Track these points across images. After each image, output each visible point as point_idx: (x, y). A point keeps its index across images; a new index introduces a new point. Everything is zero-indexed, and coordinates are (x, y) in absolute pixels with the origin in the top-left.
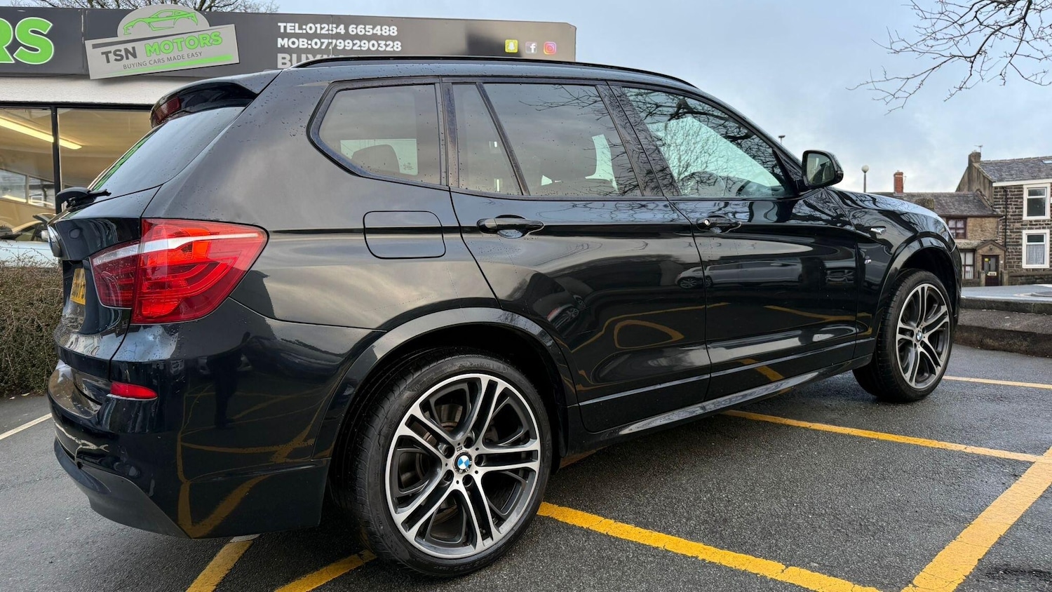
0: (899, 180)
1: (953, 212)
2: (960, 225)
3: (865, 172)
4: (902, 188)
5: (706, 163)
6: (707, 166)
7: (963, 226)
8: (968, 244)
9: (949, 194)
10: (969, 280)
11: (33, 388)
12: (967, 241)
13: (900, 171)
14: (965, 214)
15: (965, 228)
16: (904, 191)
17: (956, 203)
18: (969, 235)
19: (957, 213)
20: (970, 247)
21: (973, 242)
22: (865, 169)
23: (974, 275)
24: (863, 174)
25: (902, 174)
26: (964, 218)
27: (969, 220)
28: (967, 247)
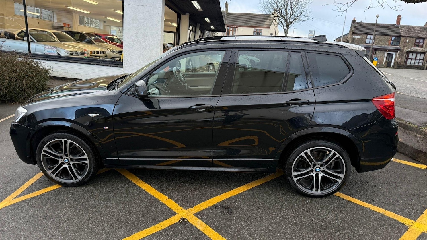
0: (399, 18)
1: (419, 35)
2: (422, 41)
3: (377, 17)
4: (400, 22)
5: (302, 12)
6: (302, 13)
7: (422, 42)
8: (423, 50)
9: (420, 27)
10: (419, 66)
11: (15, 101)
12: (423, 49)
13: (400, 15)
14: (424, 37)
15: (423, 43)
16: (400, 24)
17: (422, 31)
18: (424, 46)
19: (421, 36)
20: (423, 51)
21: (425, 49)
22: (377, 16)
23: (422, 64)
24: (377, 18)
25: (400, 16)
26: (424, 39)
27: (426, 39)
28: (422, 51)
